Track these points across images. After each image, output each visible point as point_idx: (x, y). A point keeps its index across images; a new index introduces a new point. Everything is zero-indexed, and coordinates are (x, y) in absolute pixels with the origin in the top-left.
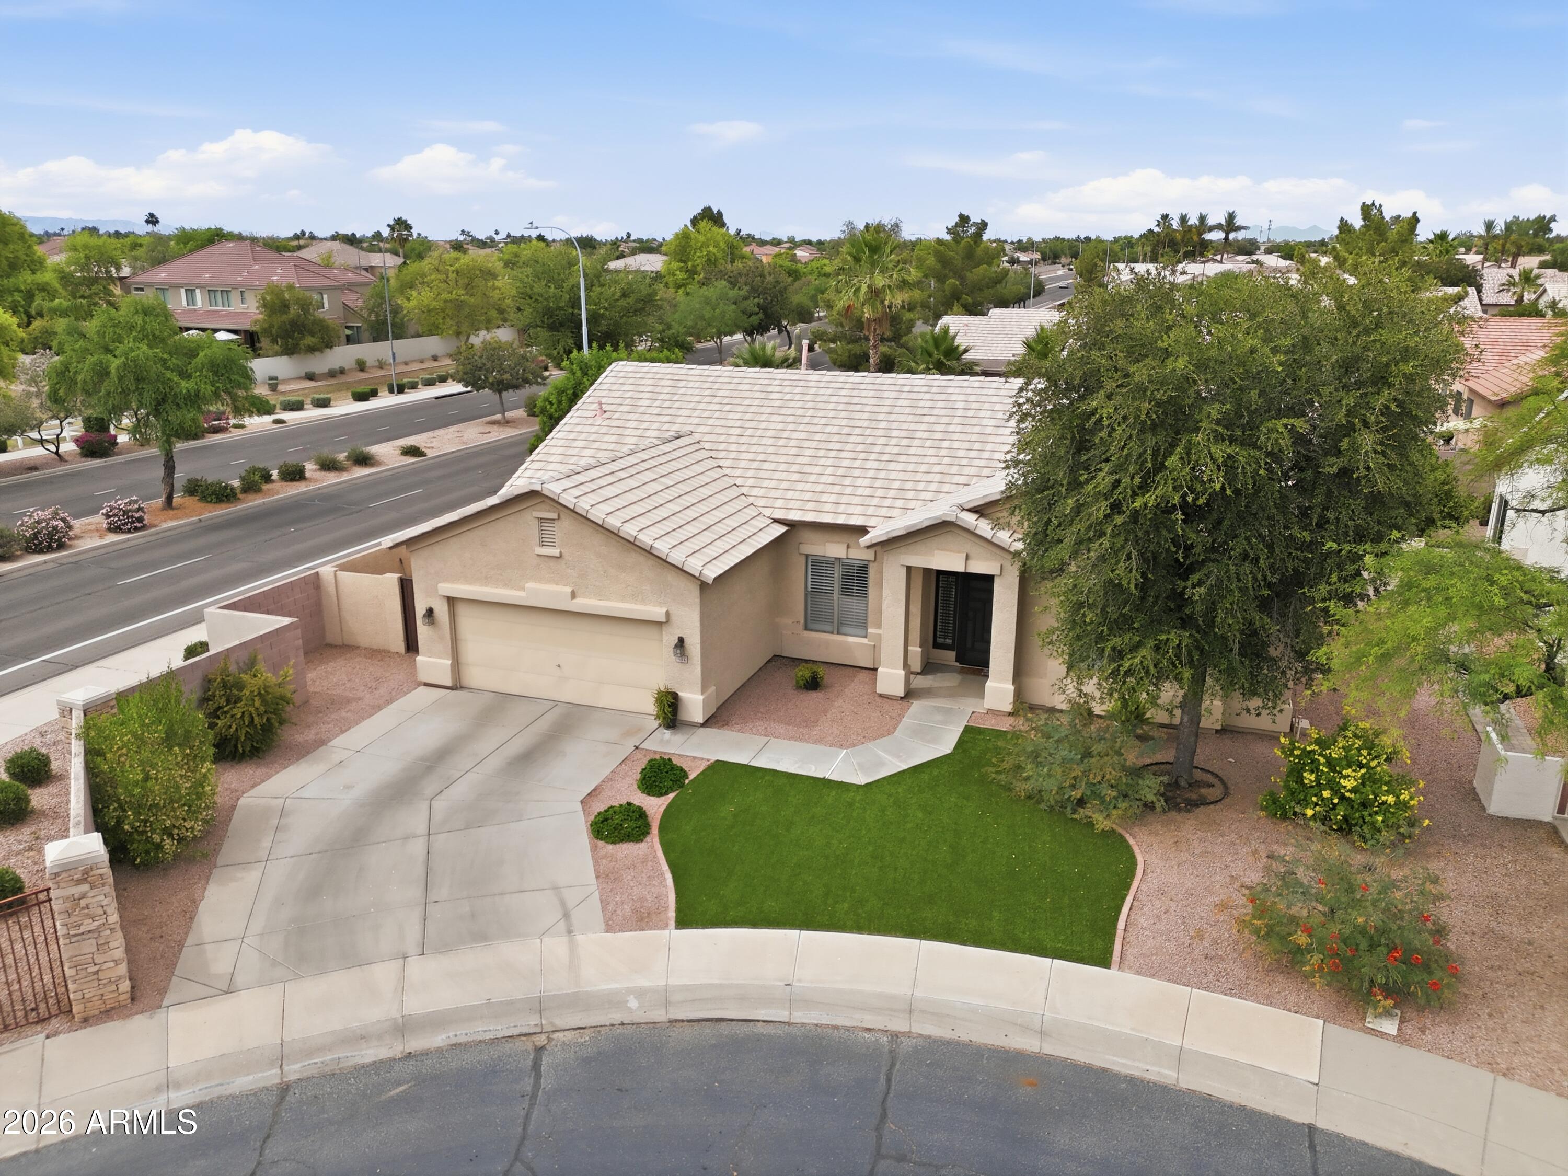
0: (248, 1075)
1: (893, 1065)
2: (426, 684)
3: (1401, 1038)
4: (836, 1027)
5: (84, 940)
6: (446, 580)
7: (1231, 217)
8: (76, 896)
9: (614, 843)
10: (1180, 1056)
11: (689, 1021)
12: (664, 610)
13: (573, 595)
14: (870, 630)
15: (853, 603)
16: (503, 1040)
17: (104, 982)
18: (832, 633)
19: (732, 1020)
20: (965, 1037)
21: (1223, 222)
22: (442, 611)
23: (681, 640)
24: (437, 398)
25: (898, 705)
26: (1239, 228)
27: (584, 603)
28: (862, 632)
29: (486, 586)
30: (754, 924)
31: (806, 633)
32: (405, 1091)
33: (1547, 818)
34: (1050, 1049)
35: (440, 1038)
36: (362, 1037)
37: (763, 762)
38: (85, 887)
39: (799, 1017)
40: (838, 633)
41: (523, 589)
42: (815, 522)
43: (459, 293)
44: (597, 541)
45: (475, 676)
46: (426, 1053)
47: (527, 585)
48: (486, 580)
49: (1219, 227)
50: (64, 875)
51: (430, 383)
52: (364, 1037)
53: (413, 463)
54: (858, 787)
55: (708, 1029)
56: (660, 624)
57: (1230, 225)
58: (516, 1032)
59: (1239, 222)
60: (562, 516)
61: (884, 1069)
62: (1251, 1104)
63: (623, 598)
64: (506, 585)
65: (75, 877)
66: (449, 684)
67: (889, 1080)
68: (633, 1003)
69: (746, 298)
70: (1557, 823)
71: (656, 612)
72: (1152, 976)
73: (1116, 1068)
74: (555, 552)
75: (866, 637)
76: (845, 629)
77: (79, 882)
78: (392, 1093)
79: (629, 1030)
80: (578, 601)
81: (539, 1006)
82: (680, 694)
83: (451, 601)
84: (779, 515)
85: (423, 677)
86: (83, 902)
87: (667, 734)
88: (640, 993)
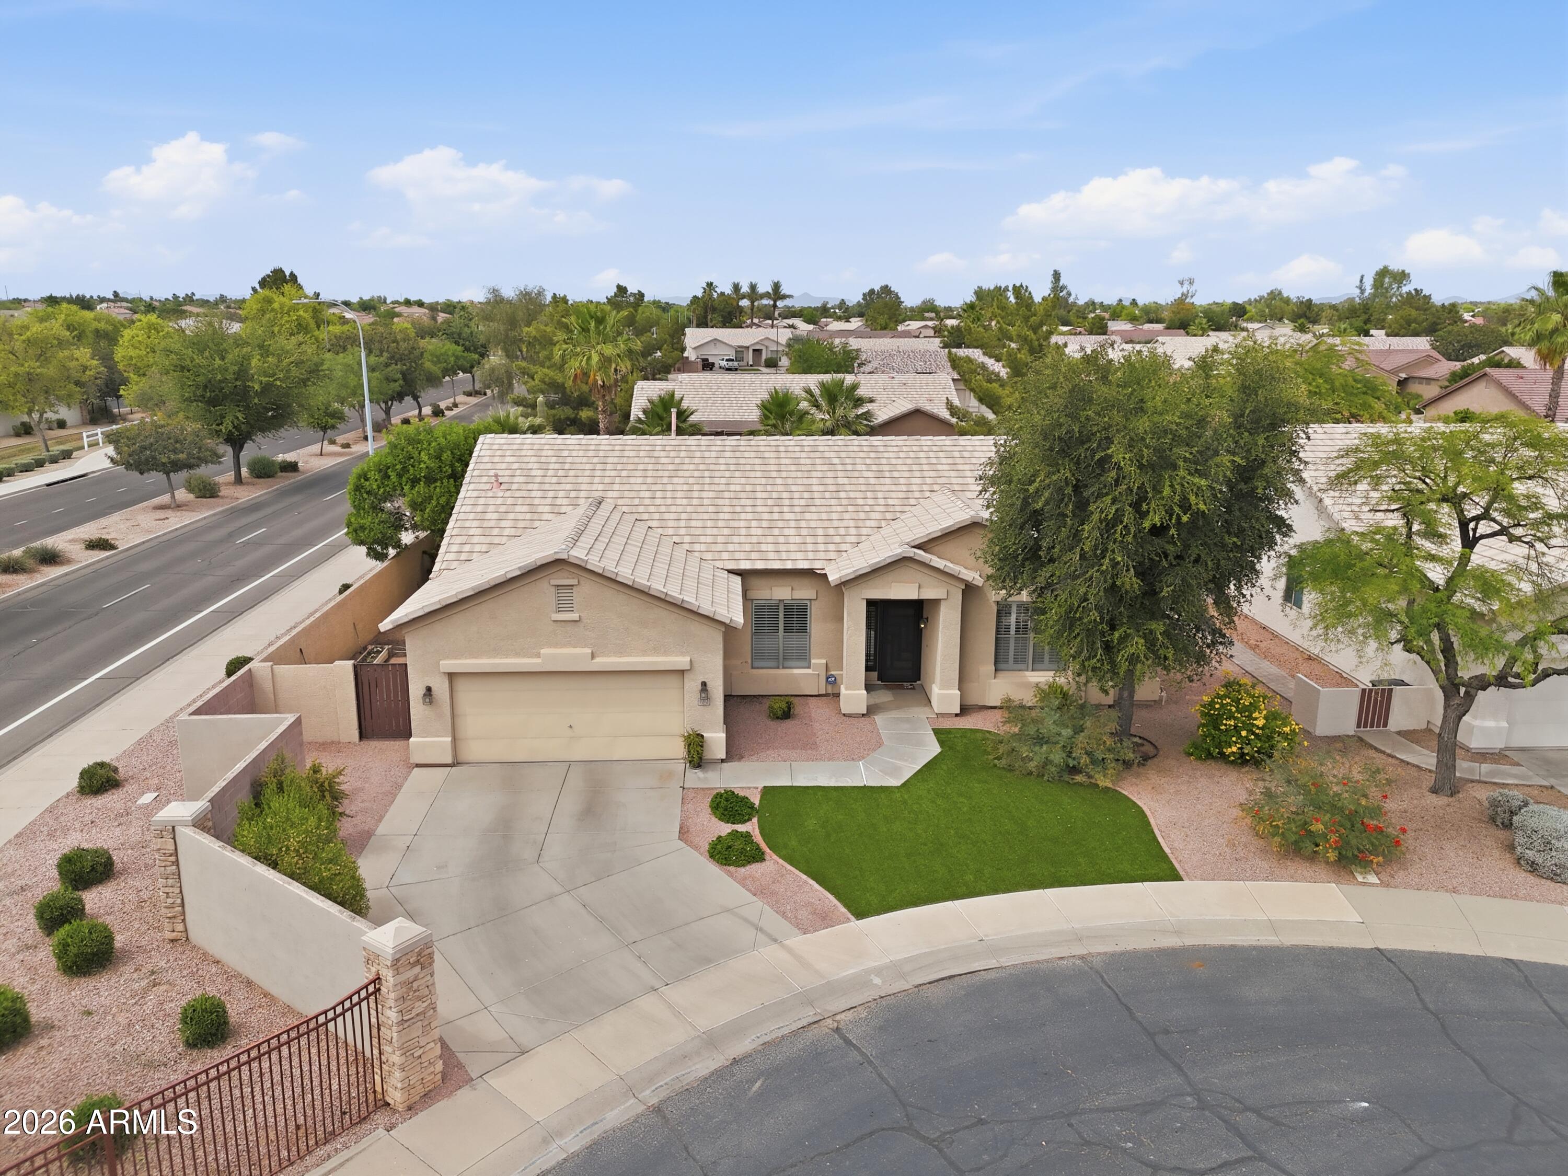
0: (612, 1110)
1: (1102, 977)
2: (418, 766)
3: (1385, 884)
4: (1038, 962)
5: (414, 1023)
6: (447, 658)
7: (777, 286)
8: (411, 980)
9: (743, 865)
10: (1273, 926)
11: (930, 983)
12: (688, 659)
13: (593, 656)
14: (813, 661)
15: (795, 640)
16: (801, 1031)
17: (426, 1064)
18: (778, 668)
19: (961, 975)
20: (1130, 948)
21: (770, 291)
22: (441, 688)
23: (704, 684)
24: (48, 485)
25: (865, 721)
26: (784, 297)
27: (605, 662)
28: (806, 664)
29: (495, 657)
30: (915, 904)
31: (755, 671)
32: (762, 1085)
33: (1352, 733)
34: (1189, 941)
35: (747, 1042)
36: (682, 1057)
37: (802, 781)
38: (417, 969)
39: (1006, 961)
40: (783, 668)
41: (538, 655)
42: (766, 570)
43: (31, 365)
44: (620, 600)
45: (474, 750)
46: (746, 1057)
47: (542, 651)
48: (496, 652)
49: (767, 295)
50: (404, 959)
51: (27, 469)
52: (686, 1057)
53: (107, 558)
54: (897, 787)
55: (949, 985)
56: (682, 672)
57: (777, 293)
58: (804, 1022)
59: (784, 290)
60: (582, 582)
61: (1099, 980)
62: (1335, 945)
63: (644, 653)
64: (517, 655)
65: (412, 960)
66: (449, 761)
67: (1109, 987)
68: (877, 981)
69: (387, 365)
70: (1359, 734)
71: (680, 661)
72: (1213, 879)
73: (1240, 943)
74: (574, 616)
75: (809, 667)
76: (788, 664)
77: (413, 965)
78: (754, 1089)
79: (891, 1000)
80: (597, 660)
81: (806, 999)
82: (705, 735)
83: (451, 676)
84: (732, 566)
85: (416, 758)
86: (415, 985)
87: (699, 773)
88: (878, 971)
